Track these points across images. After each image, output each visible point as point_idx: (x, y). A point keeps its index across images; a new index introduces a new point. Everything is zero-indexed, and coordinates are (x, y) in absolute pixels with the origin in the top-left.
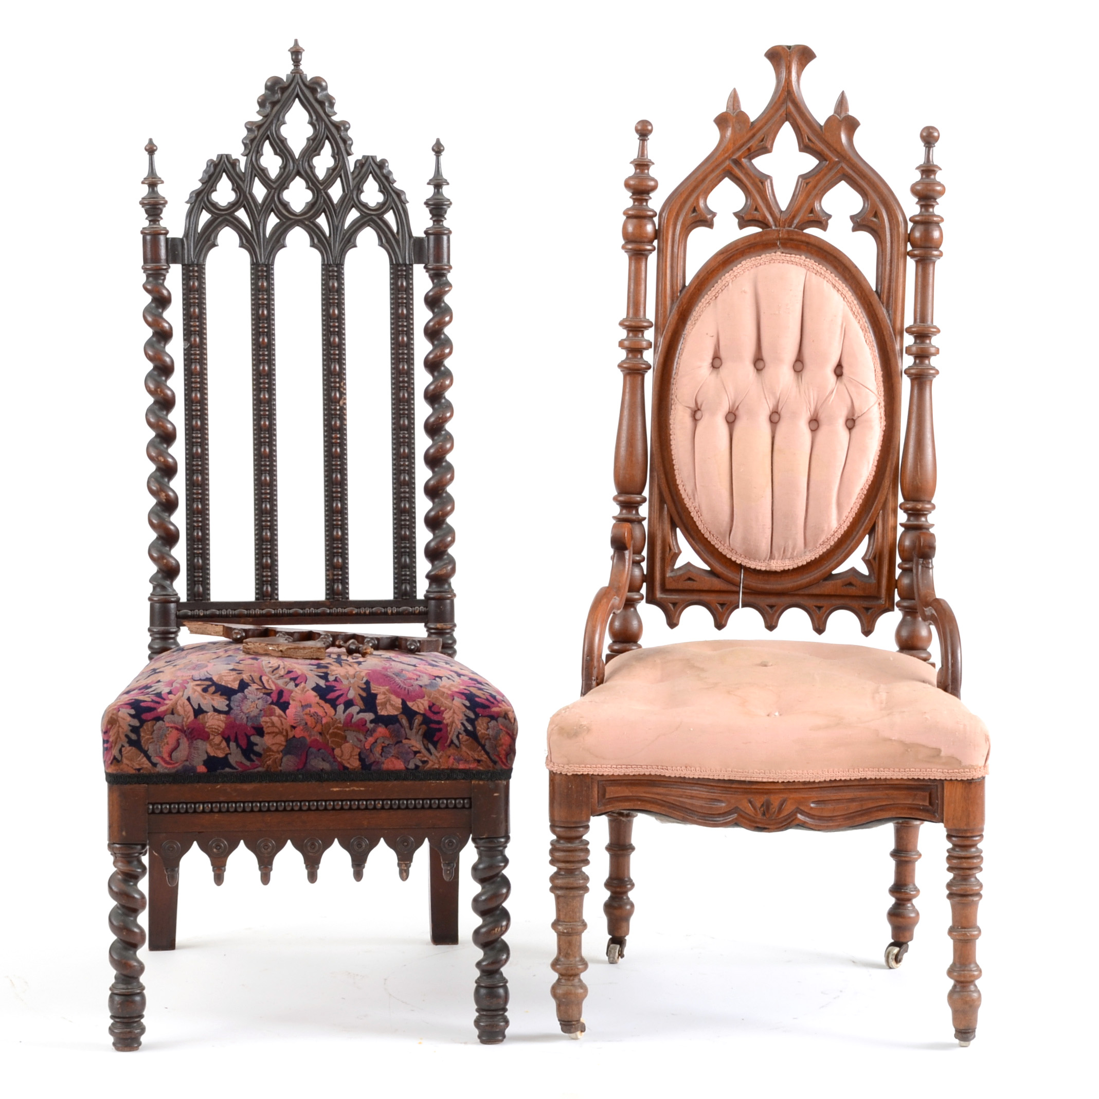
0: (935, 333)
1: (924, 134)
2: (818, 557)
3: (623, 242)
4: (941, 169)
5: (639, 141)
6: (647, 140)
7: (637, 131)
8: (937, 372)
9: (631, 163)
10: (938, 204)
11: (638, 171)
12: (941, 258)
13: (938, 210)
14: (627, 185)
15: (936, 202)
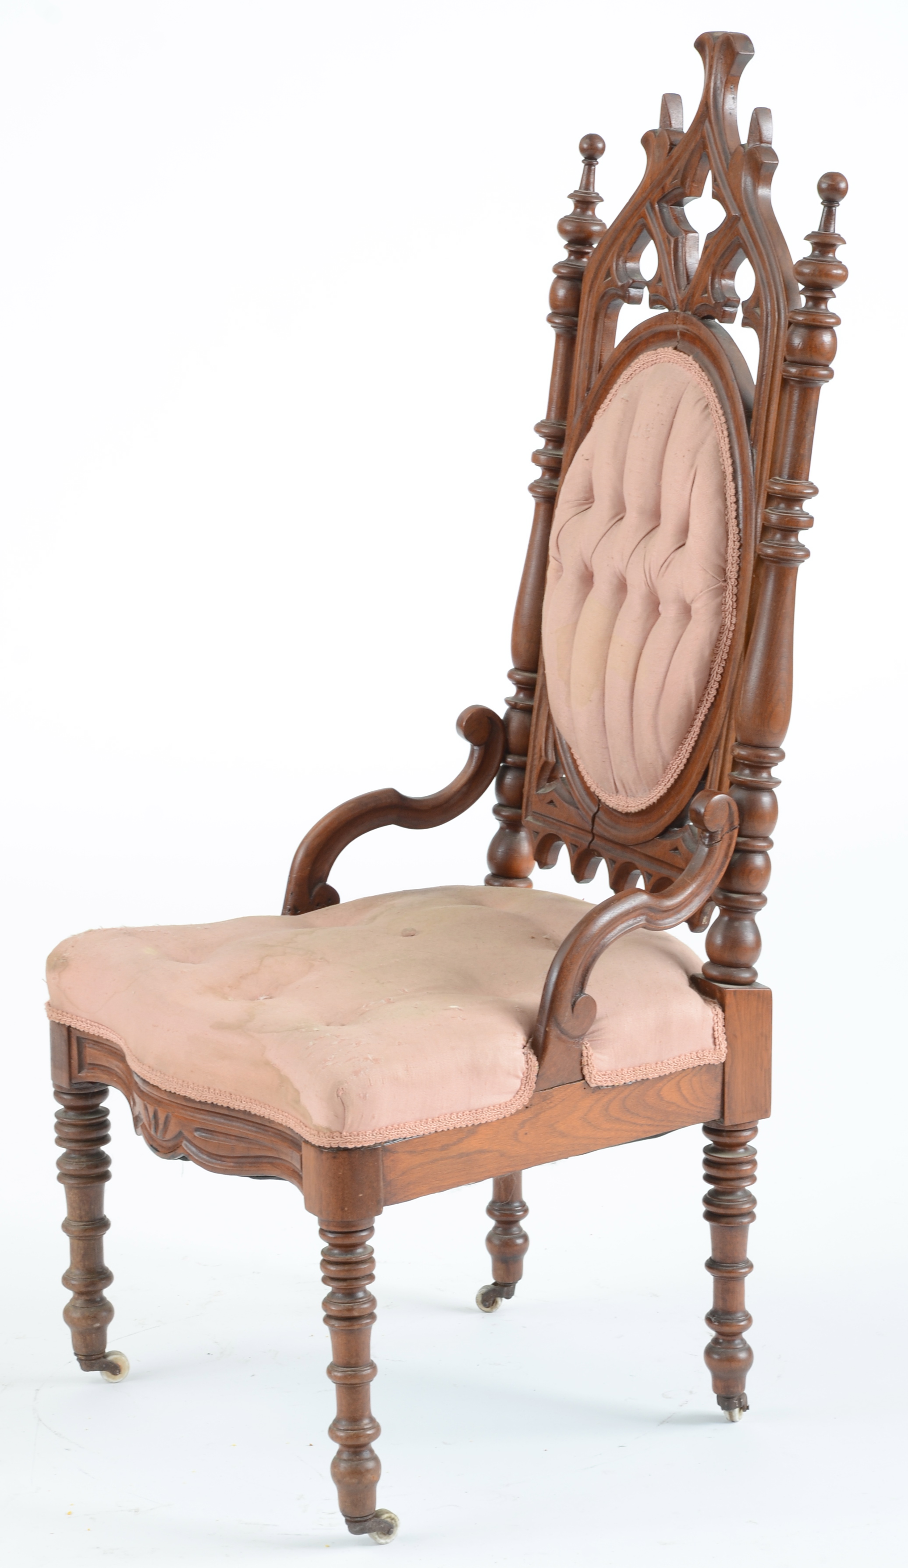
0: (808, 496)
1: (824, 186)
2: (655, 801)
3: (549, 311)
4: (844, 243)
5: (583, 165)
6: (594, 165)
7: (582, 150)
8: (807, 554)
9: (570, 196)
10: (835, 297)
11: (578, 210)
12: (831, 381)
13: (832, 305)
14: (562, 230)
15: (832, 292)
